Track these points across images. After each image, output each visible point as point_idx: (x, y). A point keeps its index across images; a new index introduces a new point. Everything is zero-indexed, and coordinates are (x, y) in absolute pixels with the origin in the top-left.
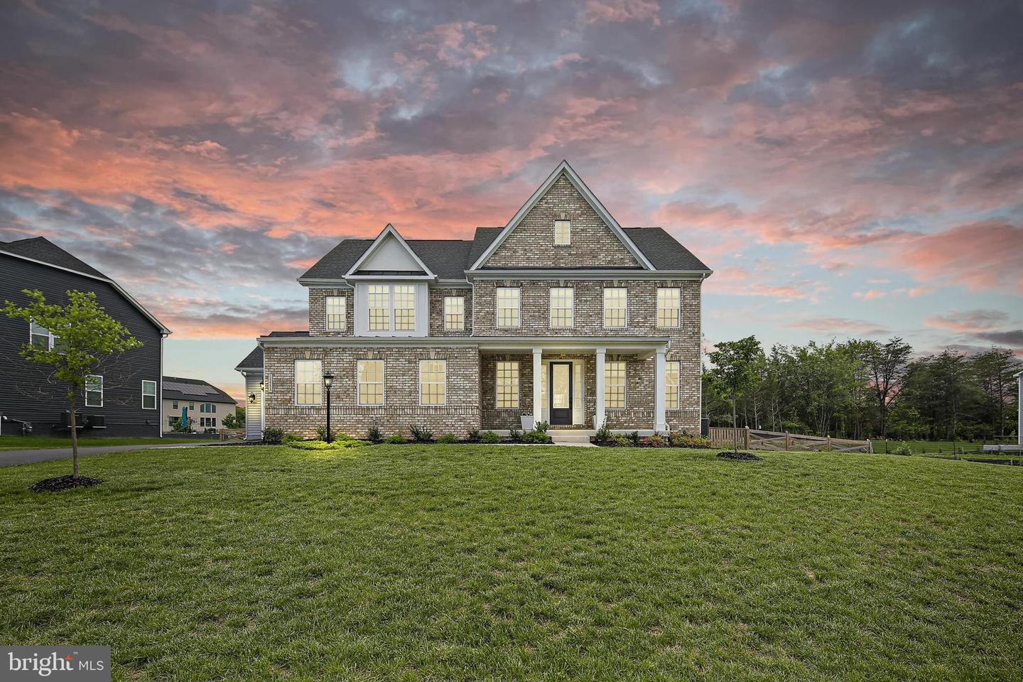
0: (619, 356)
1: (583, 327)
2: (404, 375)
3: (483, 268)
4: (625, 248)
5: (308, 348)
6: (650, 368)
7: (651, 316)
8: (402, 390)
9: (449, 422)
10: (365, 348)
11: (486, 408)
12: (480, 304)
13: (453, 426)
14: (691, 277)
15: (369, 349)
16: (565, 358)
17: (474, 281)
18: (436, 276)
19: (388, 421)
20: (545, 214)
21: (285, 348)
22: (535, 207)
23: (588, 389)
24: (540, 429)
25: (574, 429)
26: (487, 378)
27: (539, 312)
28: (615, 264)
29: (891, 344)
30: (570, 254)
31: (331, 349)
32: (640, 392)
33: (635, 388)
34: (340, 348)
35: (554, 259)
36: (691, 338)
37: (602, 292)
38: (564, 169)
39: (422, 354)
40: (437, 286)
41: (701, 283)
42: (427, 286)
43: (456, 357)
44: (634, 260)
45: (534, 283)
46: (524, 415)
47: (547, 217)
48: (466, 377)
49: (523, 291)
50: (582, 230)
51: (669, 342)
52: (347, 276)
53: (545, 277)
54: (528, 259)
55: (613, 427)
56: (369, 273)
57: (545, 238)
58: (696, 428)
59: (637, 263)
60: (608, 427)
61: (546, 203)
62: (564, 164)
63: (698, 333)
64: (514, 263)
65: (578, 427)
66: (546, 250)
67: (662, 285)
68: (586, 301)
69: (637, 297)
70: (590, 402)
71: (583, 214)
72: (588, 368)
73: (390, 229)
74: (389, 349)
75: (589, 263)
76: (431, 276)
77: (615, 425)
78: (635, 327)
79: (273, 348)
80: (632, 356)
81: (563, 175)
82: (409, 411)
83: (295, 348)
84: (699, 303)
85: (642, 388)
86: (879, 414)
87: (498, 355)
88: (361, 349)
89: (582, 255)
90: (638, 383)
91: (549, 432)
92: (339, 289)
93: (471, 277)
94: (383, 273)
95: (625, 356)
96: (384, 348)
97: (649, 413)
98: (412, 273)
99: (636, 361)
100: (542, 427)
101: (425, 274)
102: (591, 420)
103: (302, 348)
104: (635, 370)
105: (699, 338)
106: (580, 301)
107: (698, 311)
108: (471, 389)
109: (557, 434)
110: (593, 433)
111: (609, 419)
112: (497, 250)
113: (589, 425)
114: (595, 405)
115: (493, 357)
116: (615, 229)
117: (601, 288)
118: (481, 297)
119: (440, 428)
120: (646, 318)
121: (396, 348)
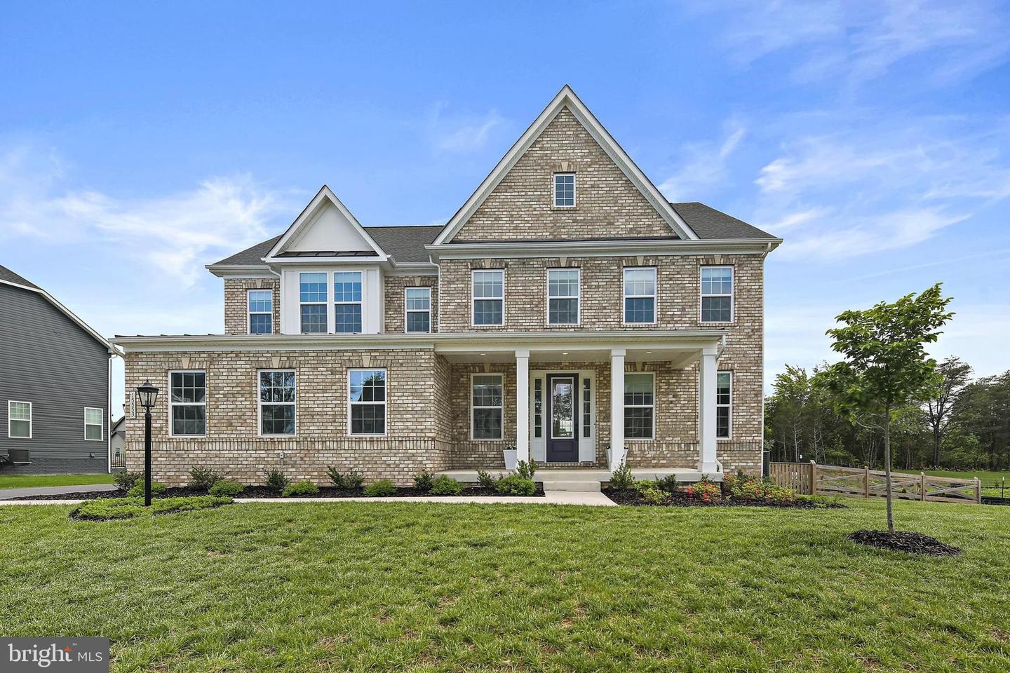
0: (644, 364)
1: (594, 323)
2: (324, 391)
3: (452, 242)
4: (654, 210)
5: (186, 353)
6: (690, 381)
7: (691, 307)
8: (322, 413)
9: (392, 460)
10: (268, 352)
11: (457, 439)
12: (447, 293)
13: (397, 466)
14: (750, 249)
15: (274, 354)
16: (568, 367)
17: (439, 262)
18: (389, 256)
19: (302, 459)
20: (539, 165)
21: (154, 354)
22: (525, 155)
23: (600, 412)
24: (523, 473)
25: (580, 468)
26: (459, 397)
27: (531, 303)
28: (640, 233)
29: (948, 364)
30: (576, 221)
31: (219, 355)
32: (675, 415)
33: (668, 409)
34: (232, 352)
35: (552, 227)
36: (750, 337)
37: (621, 274)
38: (566, 99)
39: (350, 361)
40: (394, 272)
41: (764, 257)
42: (378, 272)
43: (401, 364)
44: (667, 228)
45: (523, 262)
46: (509, 448)
47: (542, 168)
48: (415, 394)
49: (508, 274)
50: (593, 186)
51: (724, 337)
52: (268, 259)
53: (540, 253)
54: (515, 228)
55: (637, 465)
56: (299, 254)
57: (539, 199)
58: (756, 466)
59: (671, 230)
60: (629, 466)
61: (541, 149)
62: (566, 92)
63: (760, 330)
64: (496, 235)
65: (587, 466)
66: (542, 215)
67: (707, 261)
68: (598, 287)
69: (671, 279)
70: (603, 429)
71: (593, 163)
72: (601, 382)
73: (325, 192)
74: (303, 353)
75: (601, 232)
76: (383, 257)
77: (640, 462)
78: (669, 322)
79: (137, 354)
80: (663, 364)
81: (566, 108)
82: (333, 445)
83: (167, 353)
84: (760, 287)
85: (677, 409)
86: (931, 441)
87: (474, 365)
88: (262, 353)
89: (592, 222)
90: (671, 402)
91: (539, 474)
92: (263, 280)
93: (435, 255)
94: (317, 254)
95: (653, 364)
96: (294, 352)
97: (688, 445)
98: (356, 254)
99: (669, 371)
100: (528, 469)
101: (375, 254)
102: (605, 455)
103: (178, 353)
104: (668, 384)
105: (761, 337)
106: (590, 287)
107: (760, 299)
108: (423, 411)
109: (551, 478)
110: (606, 475)
111: (630, 453)
112: (472, 217)
113: (602, 463)
114: (609, 433)
115: (466, 367)
116: (639, 182)
117: (619, 267)
118: (449, 283)
119: (379, 470)
120: (683, 309)
121: (314, 352)
